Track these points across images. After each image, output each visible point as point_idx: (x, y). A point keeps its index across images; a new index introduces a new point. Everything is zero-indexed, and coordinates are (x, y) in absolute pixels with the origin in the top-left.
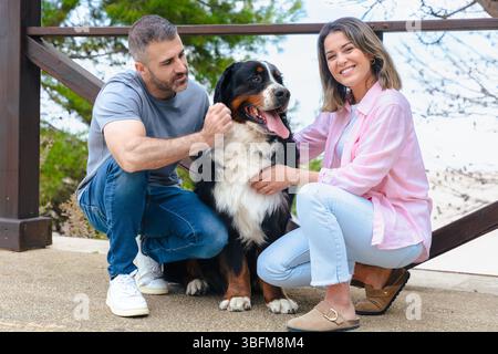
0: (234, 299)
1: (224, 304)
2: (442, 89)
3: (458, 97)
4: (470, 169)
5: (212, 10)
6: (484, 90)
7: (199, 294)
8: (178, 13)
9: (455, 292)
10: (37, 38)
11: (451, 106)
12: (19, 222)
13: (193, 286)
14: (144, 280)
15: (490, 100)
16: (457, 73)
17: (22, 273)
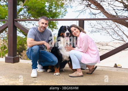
0: (57, 73)
1: (55, 74)
2: (94, 27)
3: (98, 28)
4: (100, 43)
5: (49, 12)
6: (103, 27)
7: (49, 72)
8: (42, 12)
9: (99, 70)
10: (16, 21)
11: (96, 30)
12: (13, 57)
13: (49, 70)
14: (39, 69)
15: (104, 29)
16: (97, 24)
17: (14, 68)
